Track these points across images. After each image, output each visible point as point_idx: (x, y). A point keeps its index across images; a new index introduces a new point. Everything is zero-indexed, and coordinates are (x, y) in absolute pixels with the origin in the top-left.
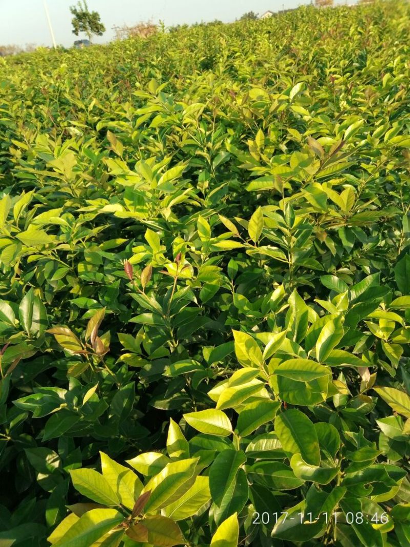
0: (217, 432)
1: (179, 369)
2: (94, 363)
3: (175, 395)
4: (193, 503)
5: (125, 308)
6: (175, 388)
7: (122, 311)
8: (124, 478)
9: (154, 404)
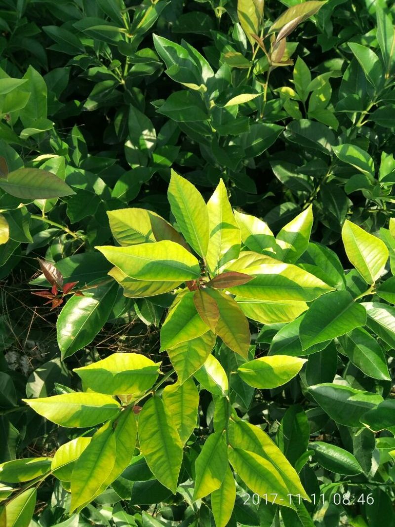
0: (361, 270)
1: (350, 156)
2: (254, 70)
3: (302, 176)
4: (270, 312)
5: (330, 29)
6: (312, 169)
7: (325, 31)
8: (226, 230)
9: (274, 167)
